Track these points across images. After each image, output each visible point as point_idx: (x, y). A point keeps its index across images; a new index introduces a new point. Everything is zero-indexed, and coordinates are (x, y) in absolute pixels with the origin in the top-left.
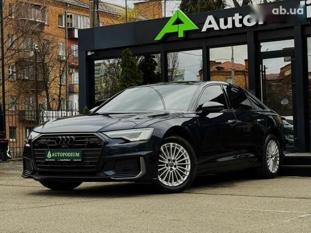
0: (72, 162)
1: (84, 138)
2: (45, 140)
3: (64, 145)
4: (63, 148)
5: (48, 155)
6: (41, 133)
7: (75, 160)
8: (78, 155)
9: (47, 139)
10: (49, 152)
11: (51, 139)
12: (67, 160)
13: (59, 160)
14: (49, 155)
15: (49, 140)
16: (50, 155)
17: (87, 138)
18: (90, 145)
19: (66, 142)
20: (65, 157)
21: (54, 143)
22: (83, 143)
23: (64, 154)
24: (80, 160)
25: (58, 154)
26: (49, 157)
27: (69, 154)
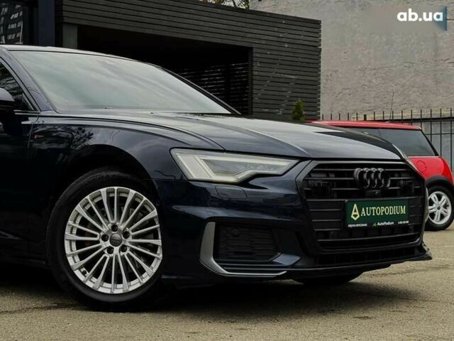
0: (396, 228)
1: (394, 174)
2: (323, 176)
3: (376, 188)
4: (374, 196)
5: (353, 213)
6: (302, 159)
8: (403, 210)
9: (327, 173)
10: (355, 206)
11: (337, 174)
12: (389, 223)
13: (375, 225)
14: (355, 214)
15: (332, 177)
16: (357, 213)
19: (379, 182)
20: (385, 218)
21: (353, 183)
23: (383, 209)
24: (407, 222)
25: (372, 211)
26: (355, 219)
27: (391, 210)
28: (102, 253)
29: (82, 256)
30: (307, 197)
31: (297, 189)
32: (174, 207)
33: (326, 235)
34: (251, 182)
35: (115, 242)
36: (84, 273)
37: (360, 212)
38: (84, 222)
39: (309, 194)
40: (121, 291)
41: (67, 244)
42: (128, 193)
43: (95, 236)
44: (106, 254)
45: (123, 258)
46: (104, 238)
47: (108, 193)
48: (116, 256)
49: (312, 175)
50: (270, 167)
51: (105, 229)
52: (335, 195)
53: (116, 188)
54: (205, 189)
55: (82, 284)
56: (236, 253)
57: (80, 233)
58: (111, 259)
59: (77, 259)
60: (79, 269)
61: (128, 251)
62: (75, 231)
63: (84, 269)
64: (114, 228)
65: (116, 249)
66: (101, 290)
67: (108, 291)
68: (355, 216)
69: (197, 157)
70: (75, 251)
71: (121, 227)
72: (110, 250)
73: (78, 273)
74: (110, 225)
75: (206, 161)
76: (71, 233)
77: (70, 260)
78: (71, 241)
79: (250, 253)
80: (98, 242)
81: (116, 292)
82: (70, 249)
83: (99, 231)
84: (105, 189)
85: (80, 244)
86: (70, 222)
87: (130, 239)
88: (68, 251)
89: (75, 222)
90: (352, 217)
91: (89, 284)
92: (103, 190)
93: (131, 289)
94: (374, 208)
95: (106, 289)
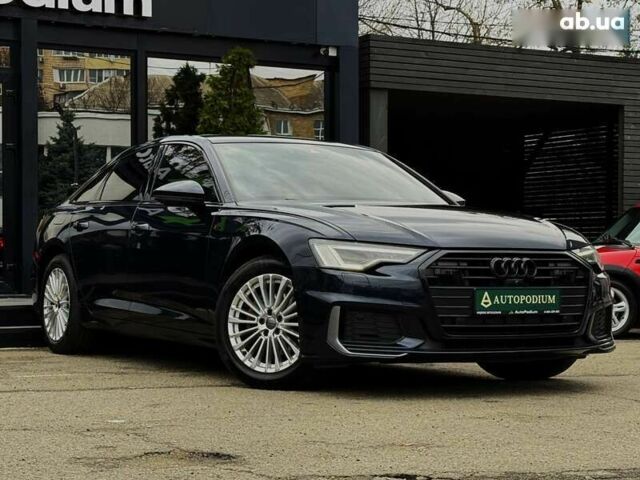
0: (541, 317)
1: (546, 264)
2: (454, 265)
3: (517, 277)
4: (513, 284)
5: (484, 301)
6: (430, 249)
7: (548, 312)
8: (552, 299)
9: (458, 261)
10: (486, 293)
11: (470, 263)
12: (531, 312)
14: (486, 300)
15: (464, 265)
16: (489, 301)
17: (551, 262)
18: (563, 279)
19: (521, 272)
20: (525, 306)
21: (488, 272)
22: (547, 272)
23: (522, 299)
24: (557, 312)
25: (508, 299)
26: (486, 306)
27: (535, 299)
28: (259, 335)
29: (243, 337)
30: (431, 284)
31: (419, 277)
32: (308, 292)
33: (453, 320)
34: (378, 270)
35: (270, 326)
36: (244, 354)
37: (492, 300)
38: (245, 307)
39: (432, 281)
40: (273, 371)
41: (230, 326)
42: (280, 279)
43: (254, 319)
44: (263, 337)
45: (276, 340)
46: (262, 321)
47: (265, 280)
48: (270, 338)
49: (440, 264)
50: (399, 256)
51: (262, 313)
52: (467, 283)
53: (271, 275)
54: (335, 276)
55: (242, 363)
56: (362, 335)
57: (242, 316)
58: (266, 341)
59: (239, 340)
60: (240, 349)
61: (281, 334)
62: (238, 315)
63: (245, 350)
64: (270, 312)
65: (271, 332)
66: (257, 369)
67: (263, 370)
68: (486, 303)
69: (329, 247)
70: (237, 332)
71: (275, 311)
72: (266, 332)
73: (239, 353)
74: (266, 310)
75: (337, 250)
76: (234, 316)
77: (232, 341)
78: (234, 324)
79: (376, 336)
80: (256, 325)
81: (269, 371)
82: (232, 331)
83: (257, 315)
84: (262, 276)
85: (242, 327)
86: (233, 306)
87: (283, 322)
88: (231, 333)
89: (237, 306)
90: (482, 304)
91: (247, 363)
92: (261, 277)
93: (281, 369)
94: (510, 297)
95: (262, 368)
